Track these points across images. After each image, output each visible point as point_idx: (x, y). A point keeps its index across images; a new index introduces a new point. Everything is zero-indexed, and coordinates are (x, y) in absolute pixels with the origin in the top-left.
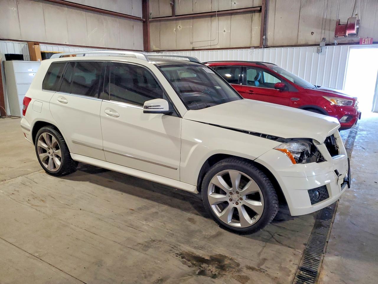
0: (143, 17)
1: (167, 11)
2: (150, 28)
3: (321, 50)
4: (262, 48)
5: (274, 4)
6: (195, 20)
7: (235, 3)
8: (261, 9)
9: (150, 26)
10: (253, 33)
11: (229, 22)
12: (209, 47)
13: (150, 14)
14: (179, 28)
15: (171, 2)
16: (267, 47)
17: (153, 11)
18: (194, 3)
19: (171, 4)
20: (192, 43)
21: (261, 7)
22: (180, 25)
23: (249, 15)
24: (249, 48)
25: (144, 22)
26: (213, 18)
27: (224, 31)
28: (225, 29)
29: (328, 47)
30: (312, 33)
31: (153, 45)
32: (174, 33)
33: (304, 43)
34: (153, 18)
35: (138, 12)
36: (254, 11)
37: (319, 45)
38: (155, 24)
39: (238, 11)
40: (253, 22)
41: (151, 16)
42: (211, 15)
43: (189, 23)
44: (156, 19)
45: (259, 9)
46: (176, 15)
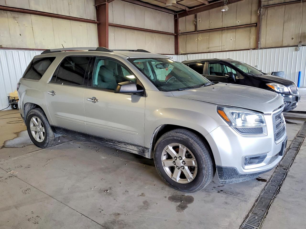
0: (175, 33)
1: (192, 29)
2: (179, 40)
3: (299, 49)
4: (258, 49)
5: (266, 21)
6: (211, 33)
7: (238, 22)
9: (179, 38)
10: (251, 40)
11: (234, 34)
12: (221, 50)
13: (179, 31)
14: (199, 38)
15: (195, 23)
16: (261, 49)
17: (181, 28)
18: (210, 22)
19: (195, 24)
20: (208, 48)
21: (256, 23)
22: (200, 37)
23: (248, 29)
24: (249, 49)
26: (223, 31)
27: (231, 40)
28: (231, 38)
29: (303, 47)
30: (292, 38)
31: (181, 51)
32: (196, 42)
33: (287, 45)
34: (181, 33)
35: (172, 30)
36: (252, 26)
37: (297, 46)
38: (183, 36)
39: (241, 26)
40: (251, 33)
41: (180, 32)
42: (222, 29)
43: (206, 35)
44: (183, 34)
45: (255, 25)
46: (198, 30)
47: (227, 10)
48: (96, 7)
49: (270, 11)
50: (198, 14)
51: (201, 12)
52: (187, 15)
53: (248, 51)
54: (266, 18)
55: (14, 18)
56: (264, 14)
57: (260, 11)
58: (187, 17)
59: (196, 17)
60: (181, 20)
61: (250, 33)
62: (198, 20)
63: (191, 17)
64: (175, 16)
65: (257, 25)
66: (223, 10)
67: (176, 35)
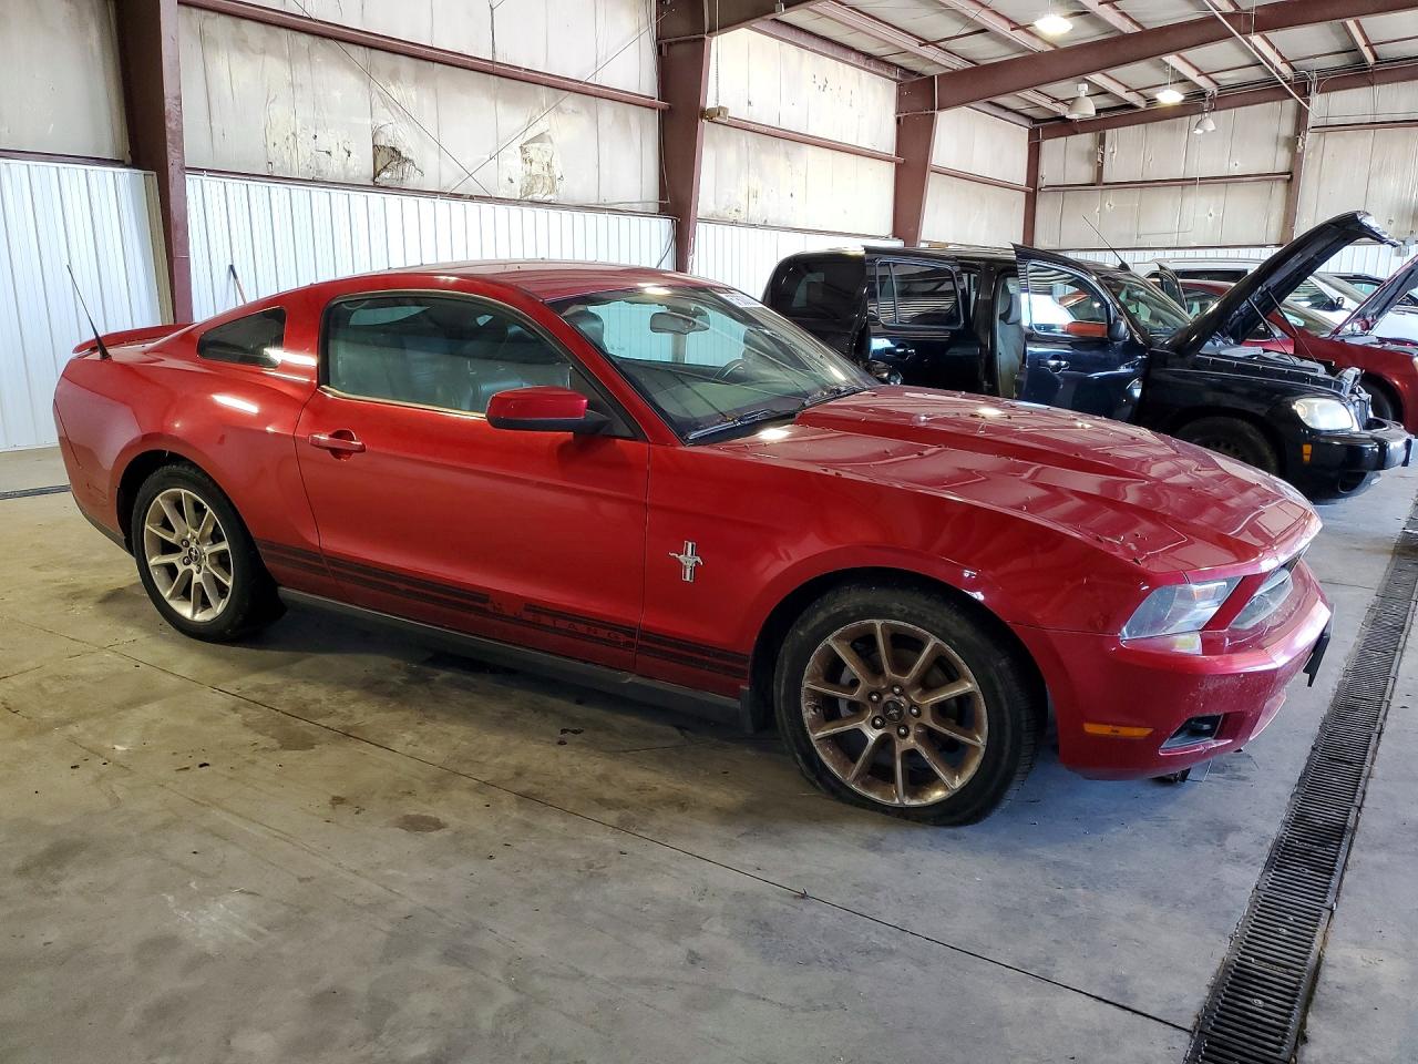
0: (1028, 185)
1: (1084, 173)
2: (1040, 206)
5: (1317, 168)
6: (1147, 192)
7: (1236, 165)
8: (1292, 177)
9: (1041, 201)
11: (1222, 198)
12: (1175, 245)
13: (1042, 179)
14: (1107, 206)
15: (1097, 159)
17: (1049, 172)
18: (1146, 159)
19: (1098, 162)
20: (1138, 236)
21: (1290, 174)
22: (1111, 201)
23: (1265, 186)
24: (1264, 246)
25: (1027, 193)
26: (1187, 190)
27: (1211, 215)
28: (1211, 211)
30: (1390, 221)
31: (1042, 240)
32: (1097, 216)
34: (1047, 186)
35: (1020, 176)
36: (1278, 179)
38: (1053, 196)
39: (1245, 179)
40: (1273, 196)
41: (1042, 183)
42: (1184, 183)
43: (1131, 198)
44: (1056, 188)
45: (1288, 177)
46: (1104, 181)
47: (1209, 130)
48: (898, 120)
49: (1333, 142)
50: (1109, 133)
51: (1120, 129)
52: (1076, 133)
53: (1263, 249)
54: (1318, 162)
55: (787, 155)
56: (1314, 150)
57: (1304, 140)
58: (1070, 138)
59: (1102, 142)
60: (1050, 147)
61: (1270, 197)
62: (1108, 149)
63: (1085, 140)
64: (1033, 134)
65: (1290, 178)
66: (1199, 131)
67: (1033, 191)
